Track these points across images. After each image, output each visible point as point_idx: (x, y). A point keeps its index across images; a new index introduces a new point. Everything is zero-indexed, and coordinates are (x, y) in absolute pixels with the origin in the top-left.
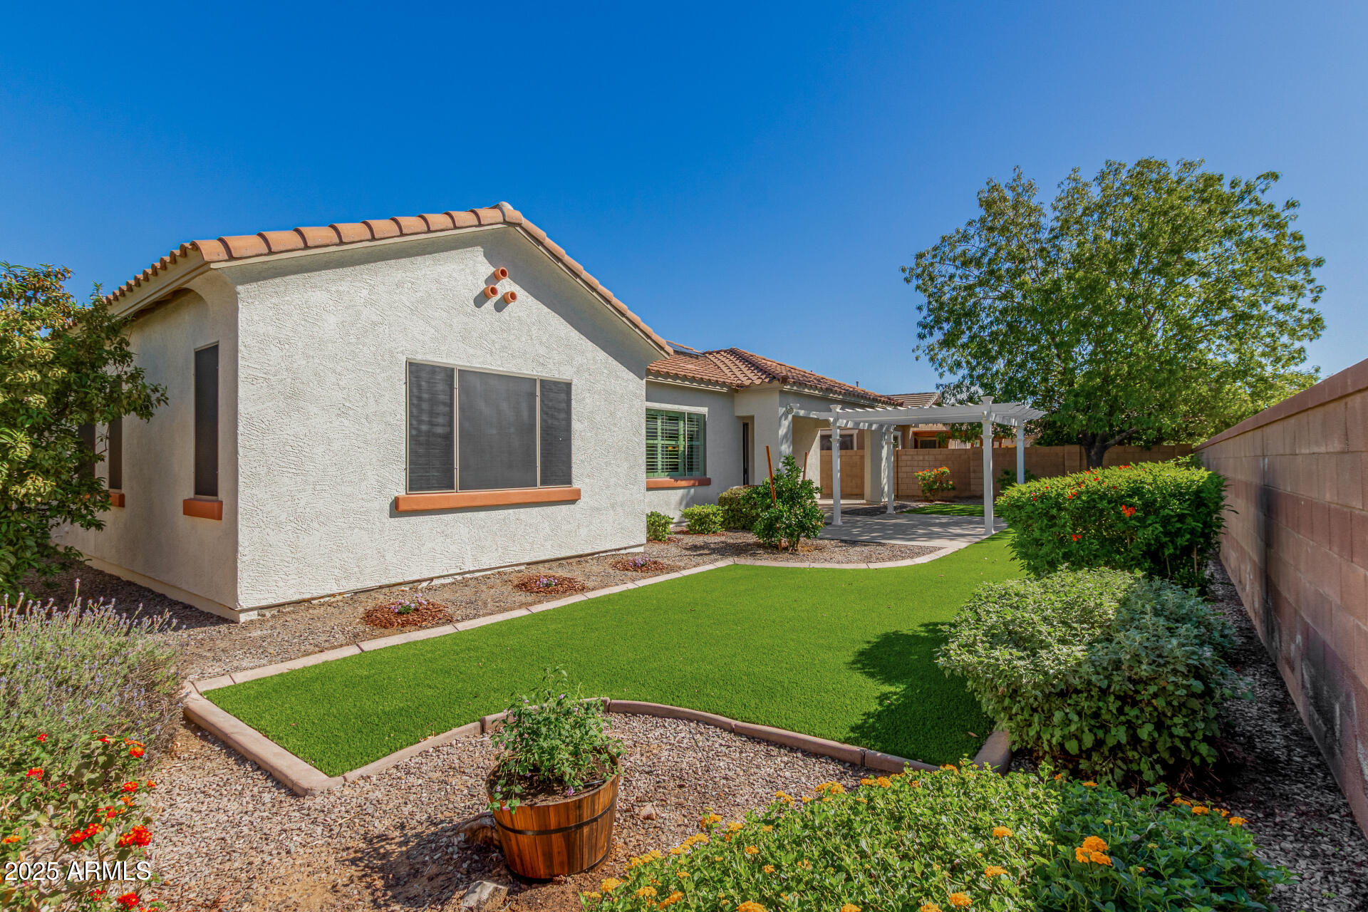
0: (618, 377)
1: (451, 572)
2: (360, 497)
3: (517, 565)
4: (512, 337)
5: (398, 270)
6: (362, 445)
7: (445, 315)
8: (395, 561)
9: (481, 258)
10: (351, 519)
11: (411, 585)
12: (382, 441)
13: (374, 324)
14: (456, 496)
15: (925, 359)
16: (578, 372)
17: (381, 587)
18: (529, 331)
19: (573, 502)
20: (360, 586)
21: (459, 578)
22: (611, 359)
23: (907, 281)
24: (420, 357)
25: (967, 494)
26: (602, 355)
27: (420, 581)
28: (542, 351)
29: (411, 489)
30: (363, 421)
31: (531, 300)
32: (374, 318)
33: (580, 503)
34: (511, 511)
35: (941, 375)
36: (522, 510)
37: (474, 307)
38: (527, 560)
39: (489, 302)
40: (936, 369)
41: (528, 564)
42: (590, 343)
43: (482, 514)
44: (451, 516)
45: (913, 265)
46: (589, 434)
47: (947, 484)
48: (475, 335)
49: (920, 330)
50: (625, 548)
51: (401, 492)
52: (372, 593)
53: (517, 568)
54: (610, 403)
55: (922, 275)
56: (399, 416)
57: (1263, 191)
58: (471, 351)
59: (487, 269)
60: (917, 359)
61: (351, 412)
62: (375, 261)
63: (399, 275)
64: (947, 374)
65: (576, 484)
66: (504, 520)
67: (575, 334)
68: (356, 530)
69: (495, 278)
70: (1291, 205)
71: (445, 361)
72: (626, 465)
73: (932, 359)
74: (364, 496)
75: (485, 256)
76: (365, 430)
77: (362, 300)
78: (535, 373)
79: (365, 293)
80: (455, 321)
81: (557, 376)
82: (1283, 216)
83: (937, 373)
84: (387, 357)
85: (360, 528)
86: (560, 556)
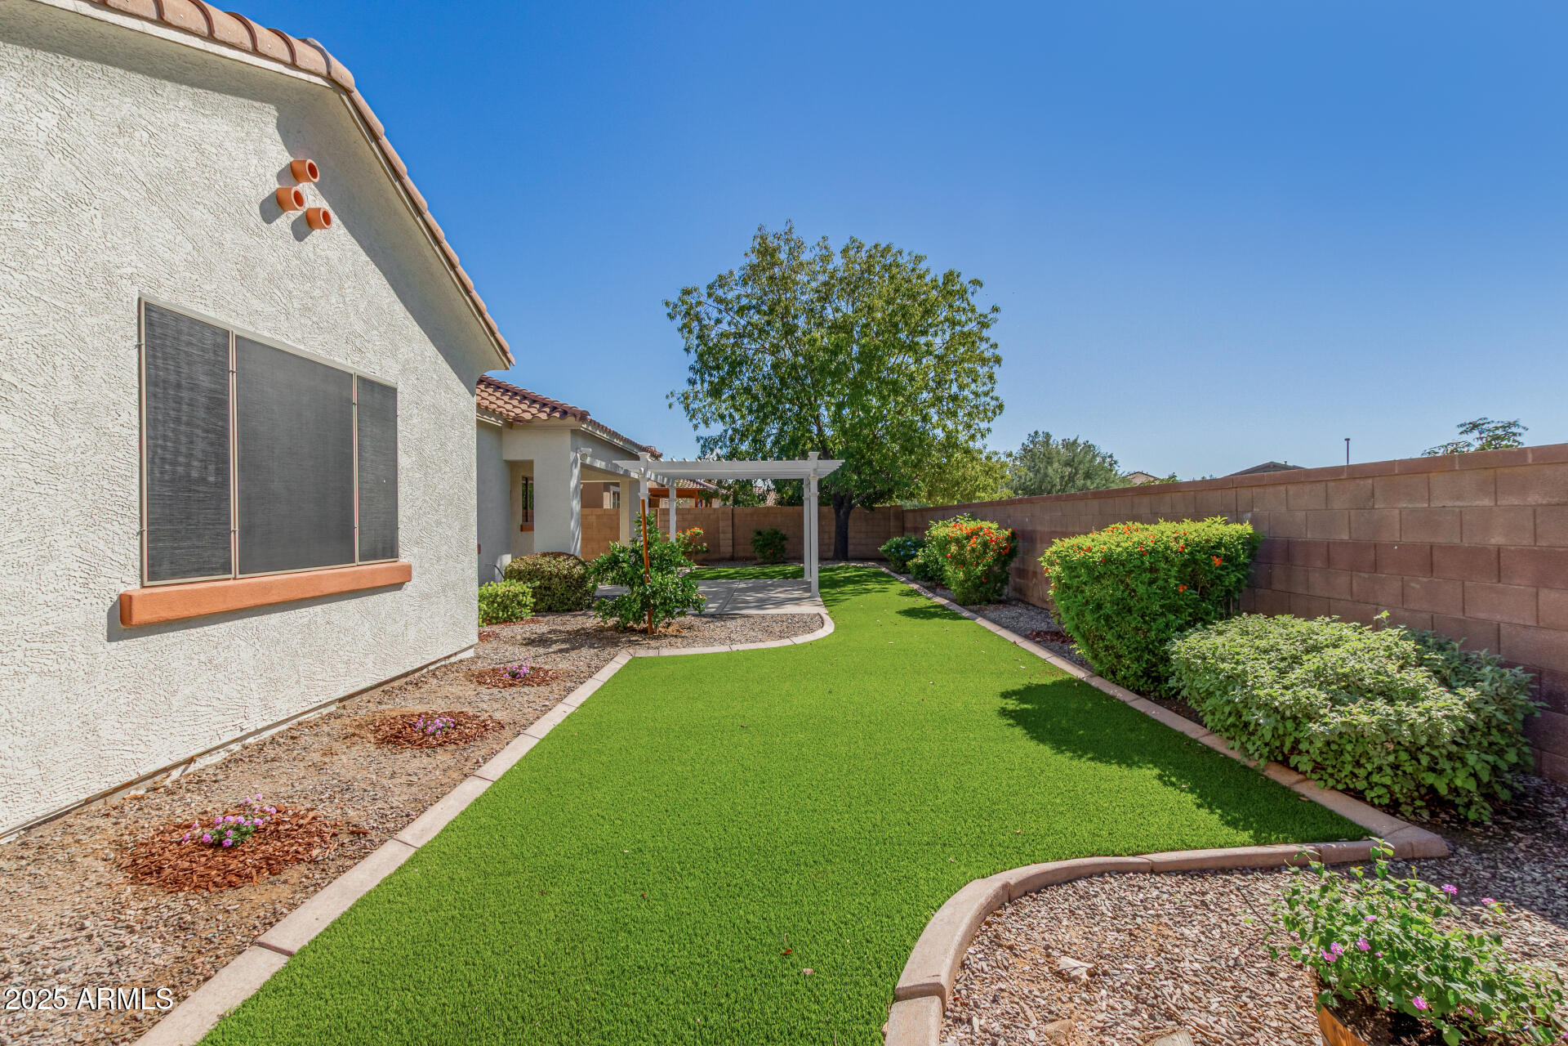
0: (448, 387)
1: (225, 740)
2: (41, 598)
3: (325, 706)
4: (317, 293)
5: (122, 94)
6: (43, 476)
7: (211, 219)
8: (119, 736)
9: (272, 129)
10: (19, 654)
11: (149, 783)
12: (89, 469)
13: (72, 201)
14: (238, 585)
15: (679, 408)
16: (404, 371)
17: (88, 802)
18: (341, 287)
19: (398, 586)
20: (42, 810)
21: (236, 747)
22: (441, 357)
23: (671, 317)
24: (164, 298)
25: (716, 556)
26: (430, 350)
27: (166, 770)
28: (359, 327)
29: (153, 576)
30: (48, 420)
31: (343, 231)
32: (72, 187)
33: (409, 587)
34: (318, 609)
35: (696, 427)
36: (333, 605)
37: (259, 219)
38: (341, 694)
39: (283, 217)
40: (691, 420)
41: (341, 700)
42: (417, 328)
43: (275, 619)
44: (222, 628)
45: (675, 300)
46: (417, 475)
47: (701, 546)
48: (263, 275)
49: (691, 375)
50: (456, 654)
51: (131, 584)
52: (69, 819)
53: (325, 711)
54: (441, 427)
55: (687, 313)
56: (125, 417)
57: (973, 293)
58: (256, 304)
59: (280, 157)
60: (670, 406)
61: (17, 398)
62: (81, 56)
63: (127, 107)
64: (702, 426)
65: (404, 559)
66: (308, 626)
67: (399, 308)
68: (33, 679)
69: (293, 173)
70: (995, 309)
71: (212, 314)
72: (457, 525)
73: (687, 408)
74: (50, 597)
75: (279, 127)
76: (52, 441)
77: (43, 137)
78: (349, 364)
79: (49, 120)
80: (228, 236)
81: (378, 374)
82: (989, 317)
83: (691, 424)
84: (98, 279)
85: (41, 674)
86: (384, 679)
